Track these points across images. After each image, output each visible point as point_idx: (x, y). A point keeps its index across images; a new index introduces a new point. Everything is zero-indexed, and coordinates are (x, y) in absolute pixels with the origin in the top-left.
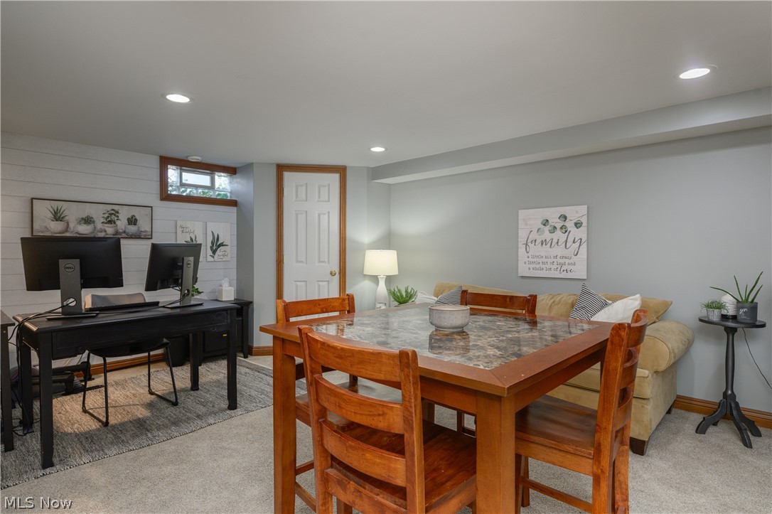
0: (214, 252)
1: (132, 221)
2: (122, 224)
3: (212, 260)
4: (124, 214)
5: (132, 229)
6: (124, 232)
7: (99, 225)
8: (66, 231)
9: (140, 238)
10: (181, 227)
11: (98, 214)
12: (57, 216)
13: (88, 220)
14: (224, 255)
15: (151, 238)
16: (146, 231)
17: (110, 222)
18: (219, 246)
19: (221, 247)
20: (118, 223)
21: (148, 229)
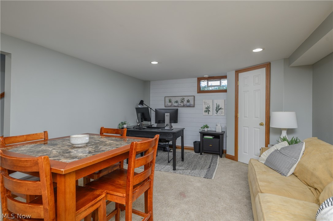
0: (217, 112)
1: (188, 101)
2: (185, 102)
3: (216, 115)
4: (186, 99)
5: (188, 104)
6: (186, 105)
7: (179, 103)
8: (172, 105)
9: (190, 107)
10: (204, 102)
11: (179, 99)
12: (170, 101)
13: (177, 102)
14: (221, 113)
15: (194, 107)
16: (192, 104)
17: (182, 102)
18: (219, 109)
19: (220, 110)
20: (184, 102)
21: (193, 104)
